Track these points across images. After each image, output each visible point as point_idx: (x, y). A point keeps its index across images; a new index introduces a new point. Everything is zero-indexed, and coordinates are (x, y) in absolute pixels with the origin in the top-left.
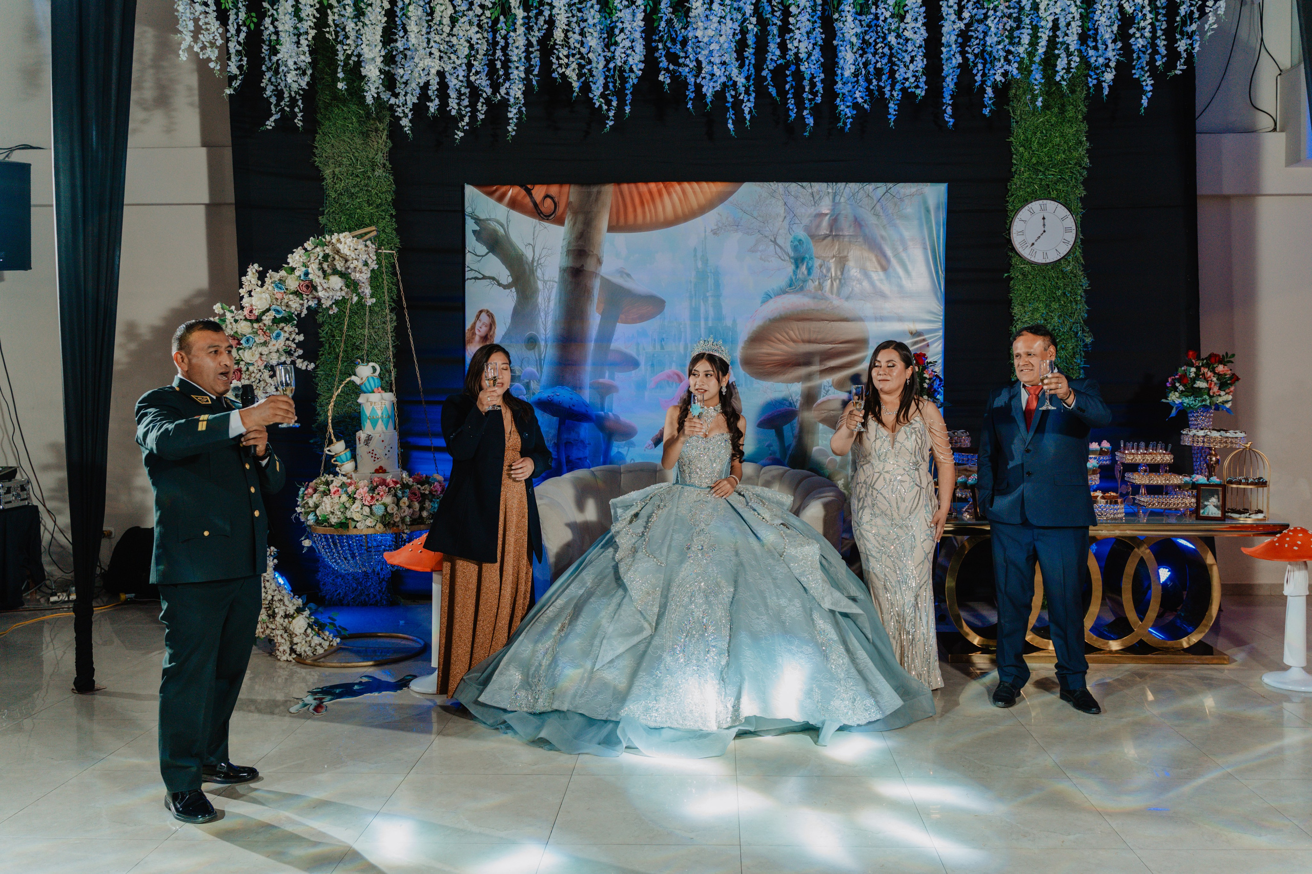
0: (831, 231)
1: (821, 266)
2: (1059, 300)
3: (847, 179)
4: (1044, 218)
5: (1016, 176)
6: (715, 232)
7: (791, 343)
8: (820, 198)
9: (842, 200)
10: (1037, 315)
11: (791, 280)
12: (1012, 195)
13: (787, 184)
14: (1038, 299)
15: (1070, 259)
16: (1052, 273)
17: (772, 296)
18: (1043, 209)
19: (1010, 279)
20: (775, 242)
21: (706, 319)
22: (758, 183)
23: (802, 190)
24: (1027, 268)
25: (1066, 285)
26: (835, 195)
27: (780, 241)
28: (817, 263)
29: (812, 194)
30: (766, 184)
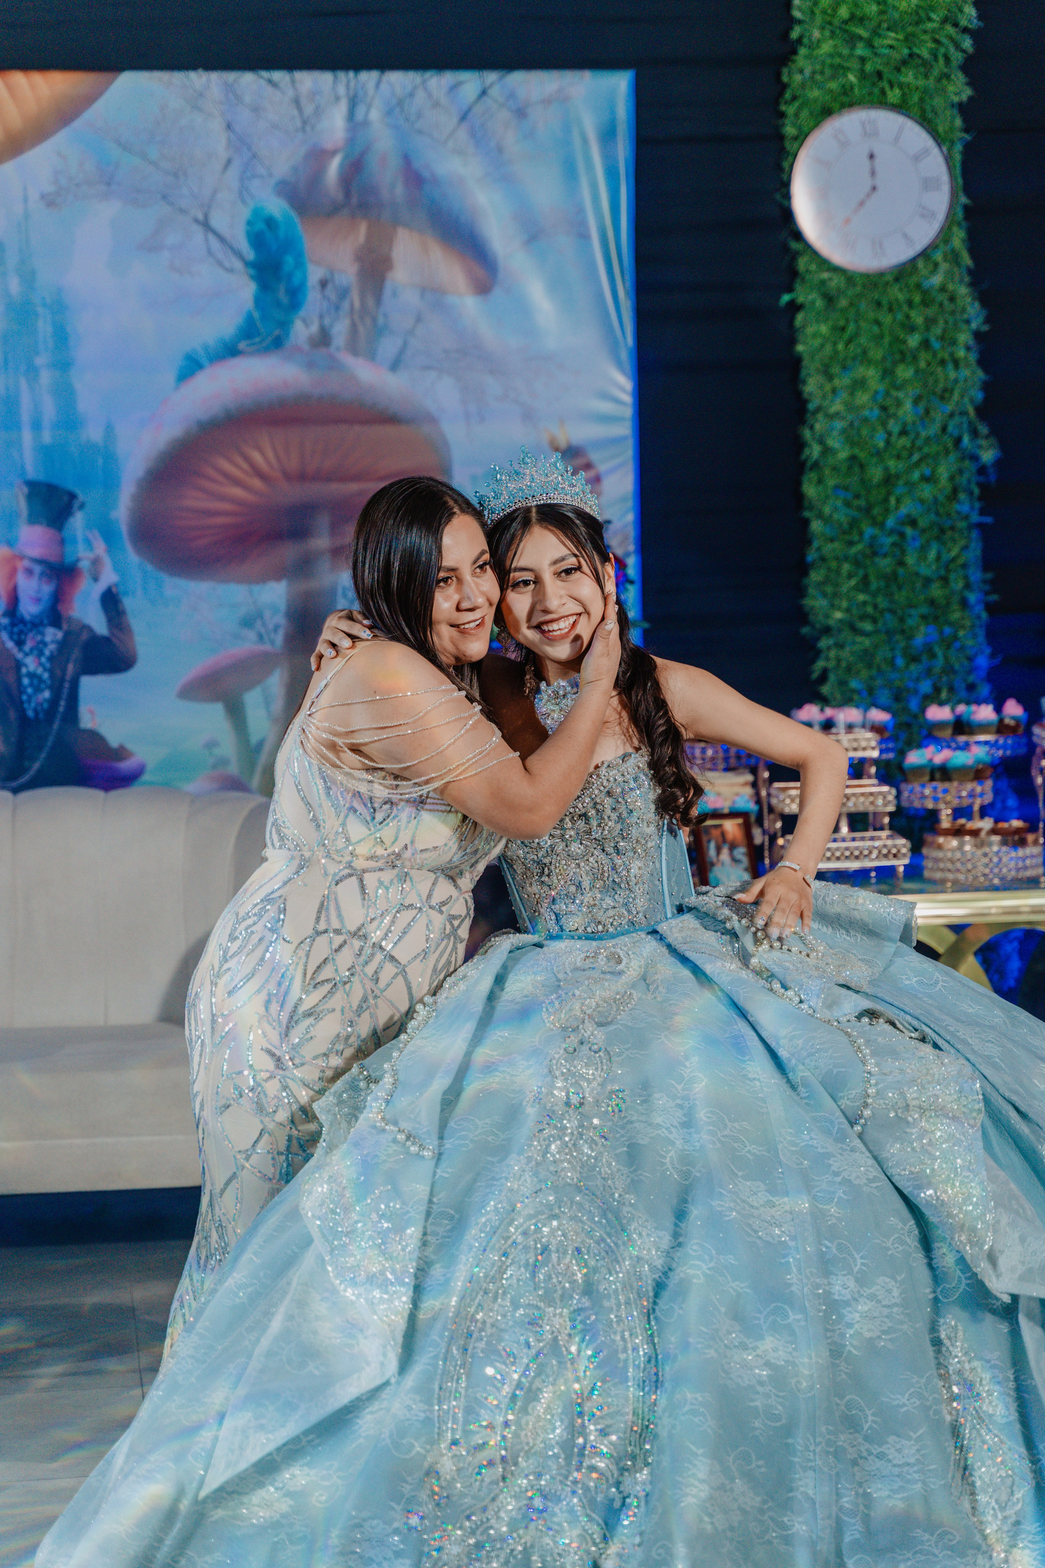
0: (348, 194)
1: (324, 284)
2: (915, 358)
3: (384, 64)
4: (872, 156)
5: (802, 51)
6: (50, 201)
7: (257, 483)
8: (318, 112)
9: (375, 115)
10: (863, 398)
11: (250, 319)
12: (794, 98)
13: (231, 76)
14: (864, 358)
15: (938, 256)
16: (897, 293)
17: (204, 361)
18: (868, 132)
19: (794, 307)
20: (206, 225)
21: (37, 426)
22: (157, 75)
23: (269, 90)
24: (836, 282)
25: (930, 322)
26: (353, 103)
27: (218, 221)
28: (314, 274)
29: (297, 102)
30: (178, 77)
